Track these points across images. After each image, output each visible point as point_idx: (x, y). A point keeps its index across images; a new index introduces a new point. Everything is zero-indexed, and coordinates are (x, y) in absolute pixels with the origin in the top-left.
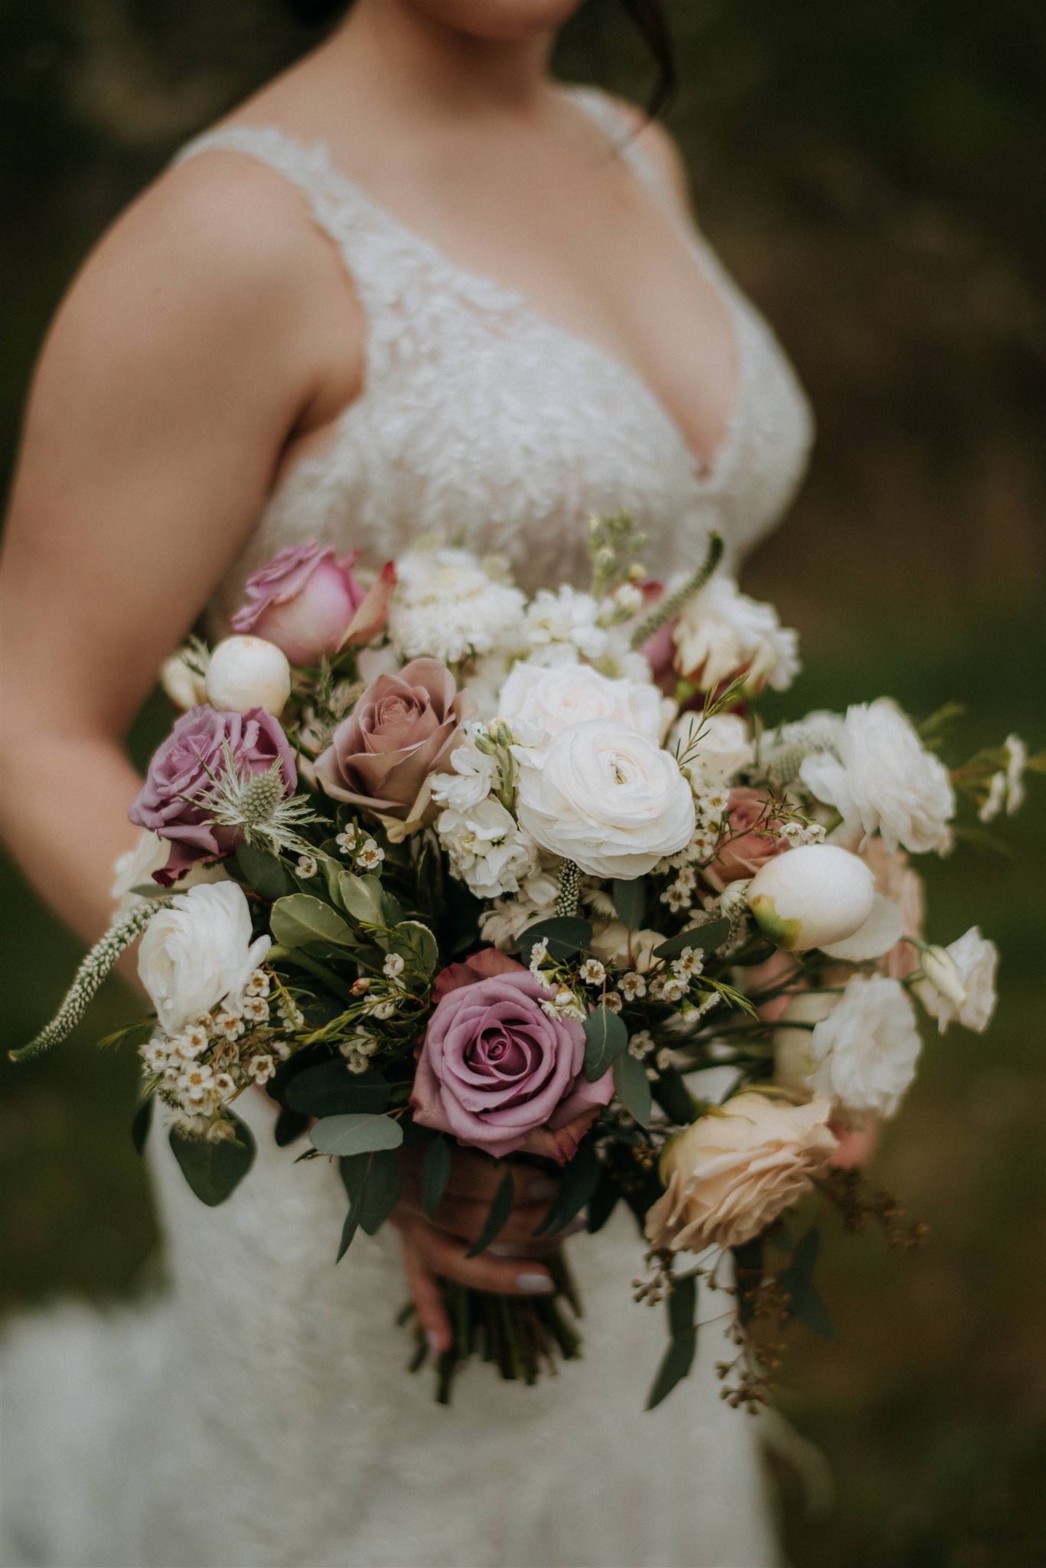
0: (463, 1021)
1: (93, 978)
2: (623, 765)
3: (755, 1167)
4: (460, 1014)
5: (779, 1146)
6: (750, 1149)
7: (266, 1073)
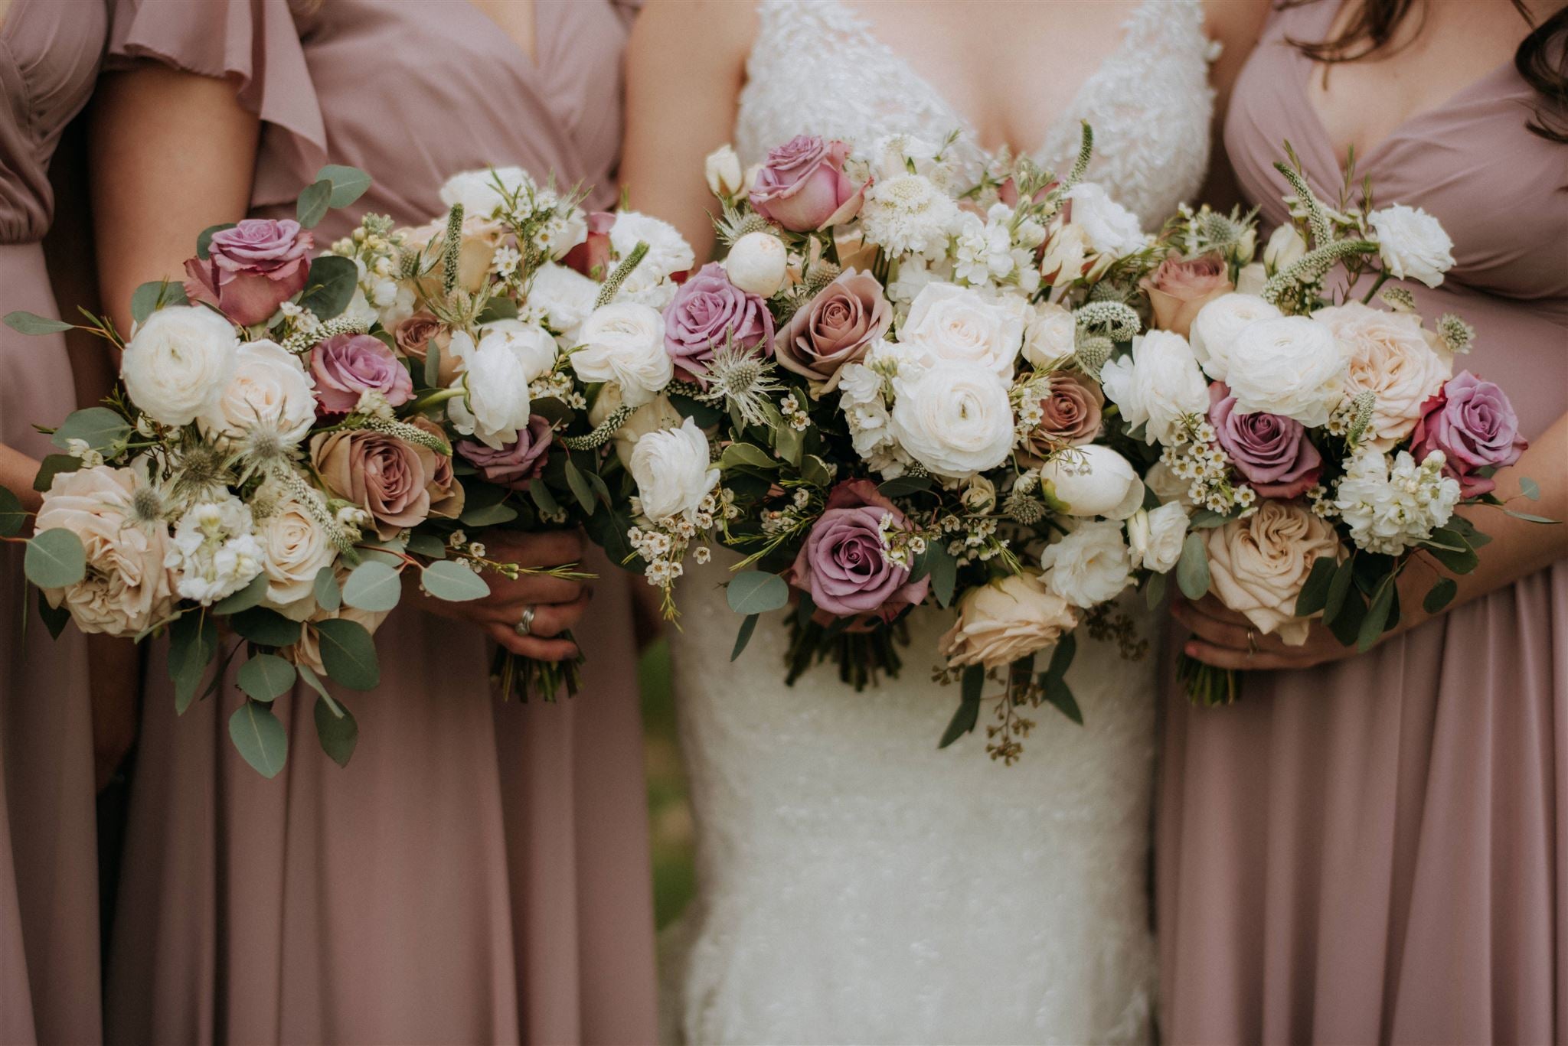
0: (835, 533)
1: (619, 420)
2: (969, 405)
3: (1008, 633)
4: (833, 528)
5: (1028, 623)
6: (1007, 622)
7: (704, 558)
